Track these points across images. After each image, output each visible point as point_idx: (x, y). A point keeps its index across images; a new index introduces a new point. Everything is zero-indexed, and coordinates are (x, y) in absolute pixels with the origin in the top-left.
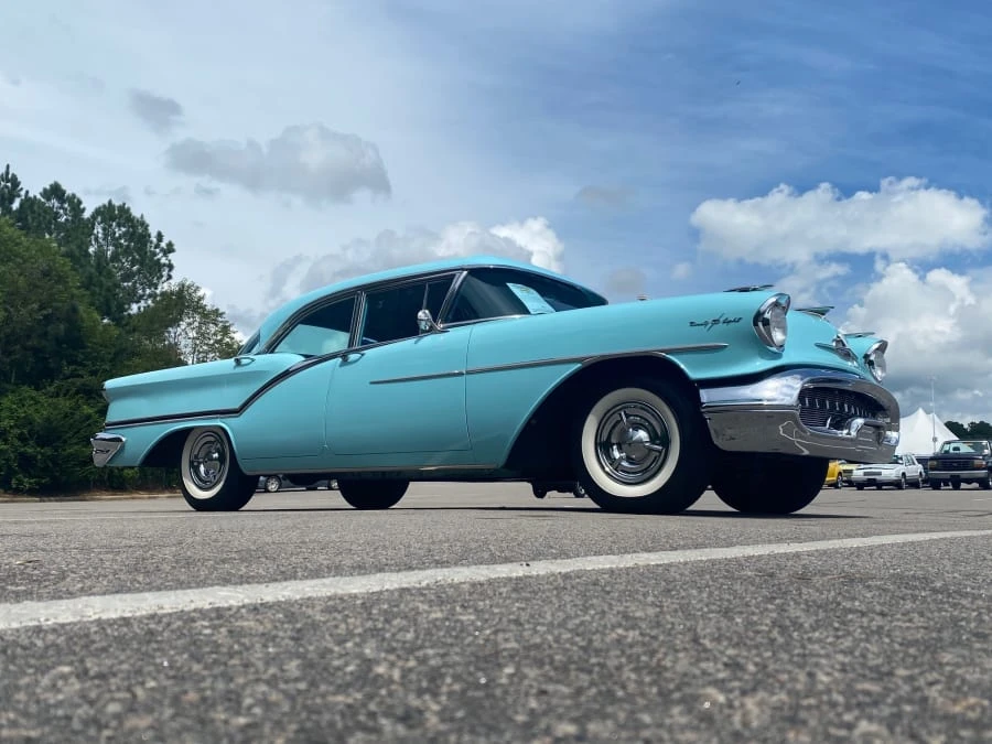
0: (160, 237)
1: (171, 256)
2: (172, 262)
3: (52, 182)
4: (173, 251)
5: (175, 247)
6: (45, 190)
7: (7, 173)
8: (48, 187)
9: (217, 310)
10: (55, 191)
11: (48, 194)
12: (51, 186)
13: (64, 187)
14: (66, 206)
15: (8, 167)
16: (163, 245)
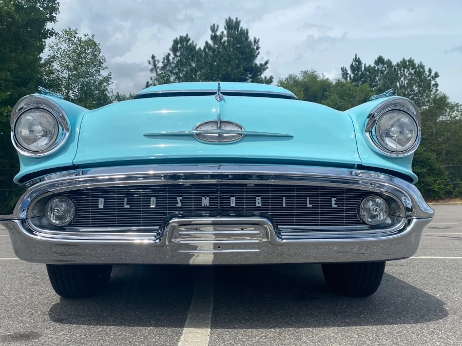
0: (430, 71)
1: (437, 79)
2: (438, 82)
3: (378, 57)
4: (438, 76)
5: (439, 74)
6: (376, 61)
7: (356, 58)
8: (377, 59)
9: (458, 103)
10: (380, 60)
11: (377, 63)
12: (378, 58)
13: (384, 58)
14: (386, 66)
15: (356, 55)
16: (433, 74)
